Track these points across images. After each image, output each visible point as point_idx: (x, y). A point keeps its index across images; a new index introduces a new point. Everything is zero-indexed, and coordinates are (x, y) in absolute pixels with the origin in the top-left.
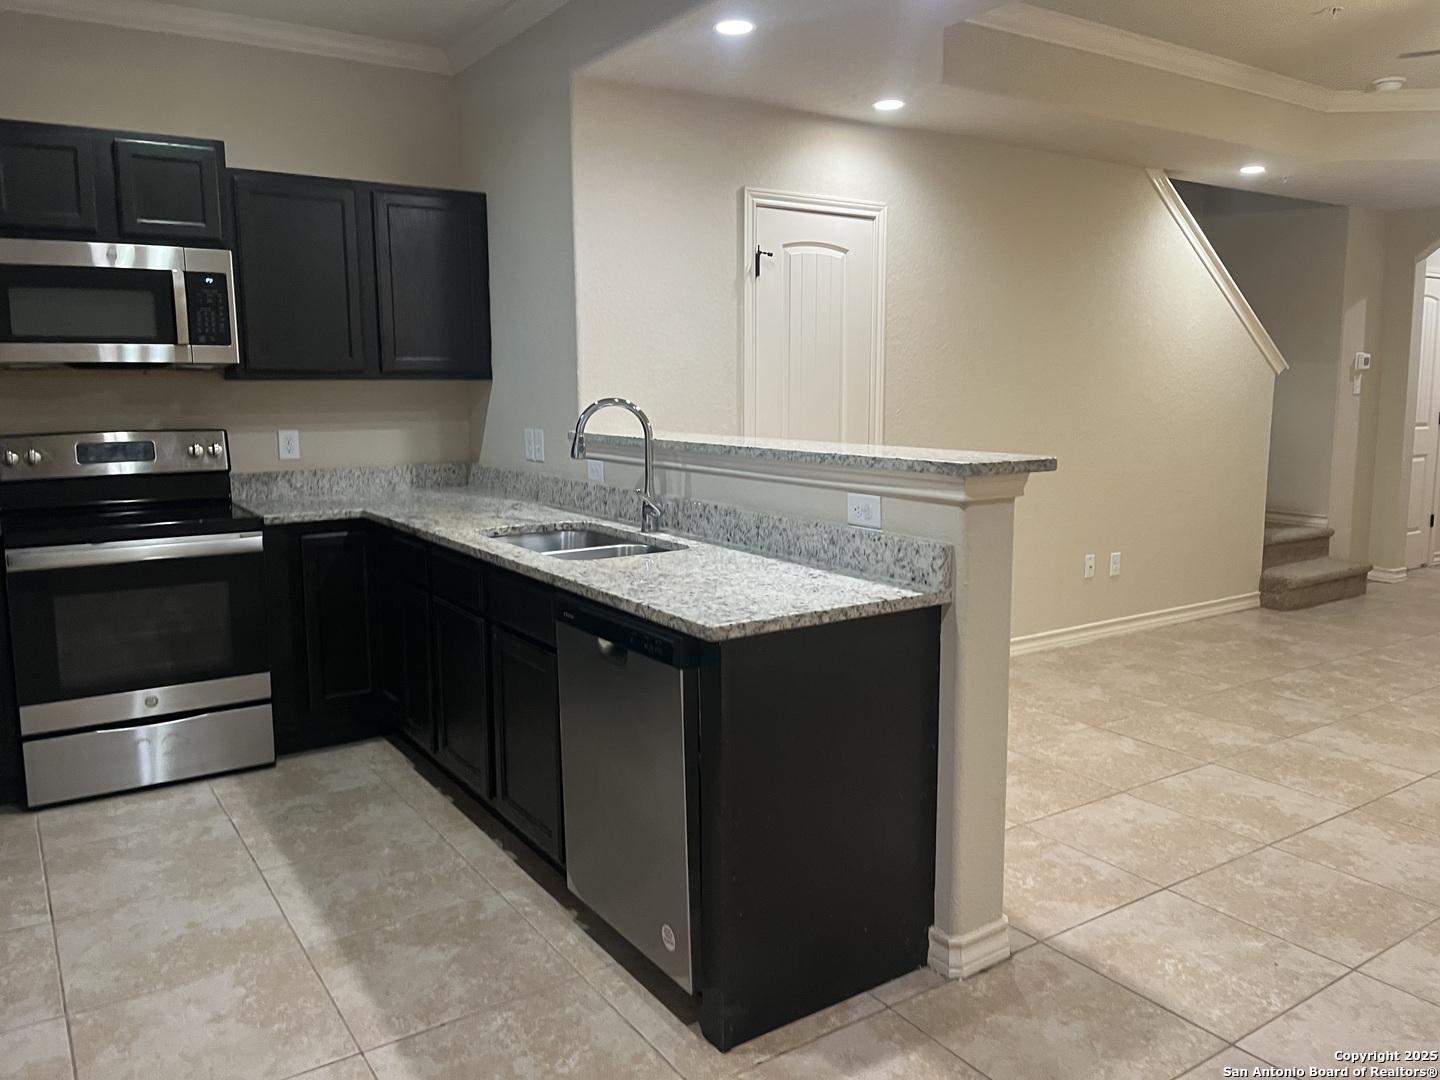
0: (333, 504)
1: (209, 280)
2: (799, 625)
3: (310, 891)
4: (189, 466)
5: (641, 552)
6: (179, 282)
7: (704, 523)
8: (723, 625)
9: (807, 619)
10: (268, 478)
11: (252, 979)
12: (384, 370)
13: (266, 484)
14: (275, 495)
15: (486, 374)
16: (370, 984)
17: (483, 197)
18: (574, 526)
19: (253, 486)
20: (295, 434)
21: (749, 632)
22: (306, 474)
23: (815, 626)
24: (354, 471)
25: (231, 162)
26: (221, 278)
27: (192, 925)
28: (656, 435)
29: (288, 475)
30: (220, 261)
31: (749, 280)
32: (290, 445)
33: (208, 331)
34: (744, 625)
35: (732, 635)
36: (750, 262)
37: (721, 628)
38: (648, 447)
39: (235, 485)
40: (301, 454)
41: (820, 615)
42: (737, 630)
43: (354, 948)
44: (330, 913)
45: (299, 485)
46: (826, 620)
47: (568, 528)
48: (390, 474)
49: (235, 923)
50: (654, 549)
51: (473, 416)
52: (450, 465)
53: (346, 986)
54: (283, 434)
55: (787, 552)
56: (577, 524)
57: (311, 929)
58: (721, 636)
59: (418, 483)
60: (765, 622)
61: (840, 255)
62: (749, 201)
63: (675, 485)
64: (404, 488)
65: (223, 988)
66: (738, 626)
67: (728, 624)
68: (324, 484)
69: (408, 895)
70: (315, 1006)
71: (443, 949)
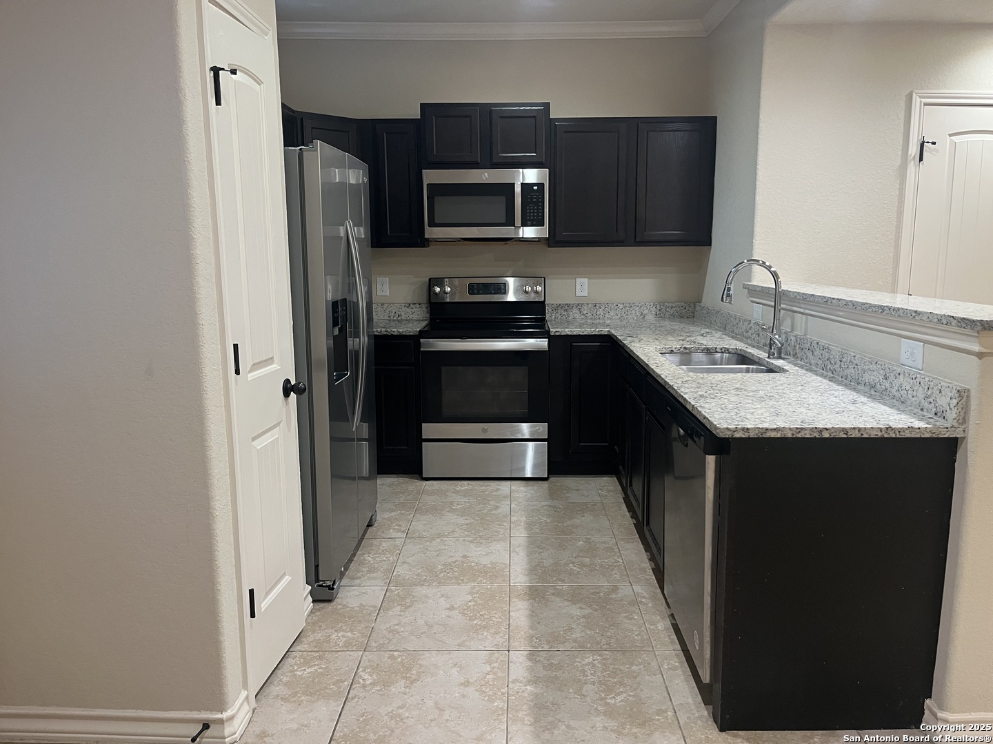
0: (597, 325)
1: (535, 188)
2: (799, 436)
3: (530, 554)
4: (522, 298)
6: (518, 189)
8: (729, 427)
9: (807, 432)
10: (568, 307)
11: (477, 593)
12: (637, 240)
13: (566, 310)
14: (570, 318)
15: (708, 242)
17: (716, 117)
18: (730, 350)
19: (559, 311)
20: (586, 280)
22: (590, 306)
23: (815, 438)
24: (619, 305)
25: (554, 114)
26: (541, 187)
27: (465, 556)
29: (579, 306)
30: (542, 176)
31: (912, 165)
32: (582, 287)
33: (533, 218)
34: (748, 429)
35: (737, 435)
36: (914, 150)
37: (727, 428)
38: (778, 295)
39: (548, 310)
40: (589, 293)
42: (742, 432)
44: (533, 570)
45: (585, 312)
46: (826, 435)
47: (727, 351)
48: (642, 308)
49: (485, 561)
52: (683, 304)
53: (520, 613)
54: (578, 280)
56: (732, 349)
57: (519, 576)
60: (767, 429)
62: (917, 101)
65: (461, 594)
66: (743, 429)
67: (735, 426)
68: (601, 312)
69: (579, 572)
70: (500, 617)
71: (581, 608)
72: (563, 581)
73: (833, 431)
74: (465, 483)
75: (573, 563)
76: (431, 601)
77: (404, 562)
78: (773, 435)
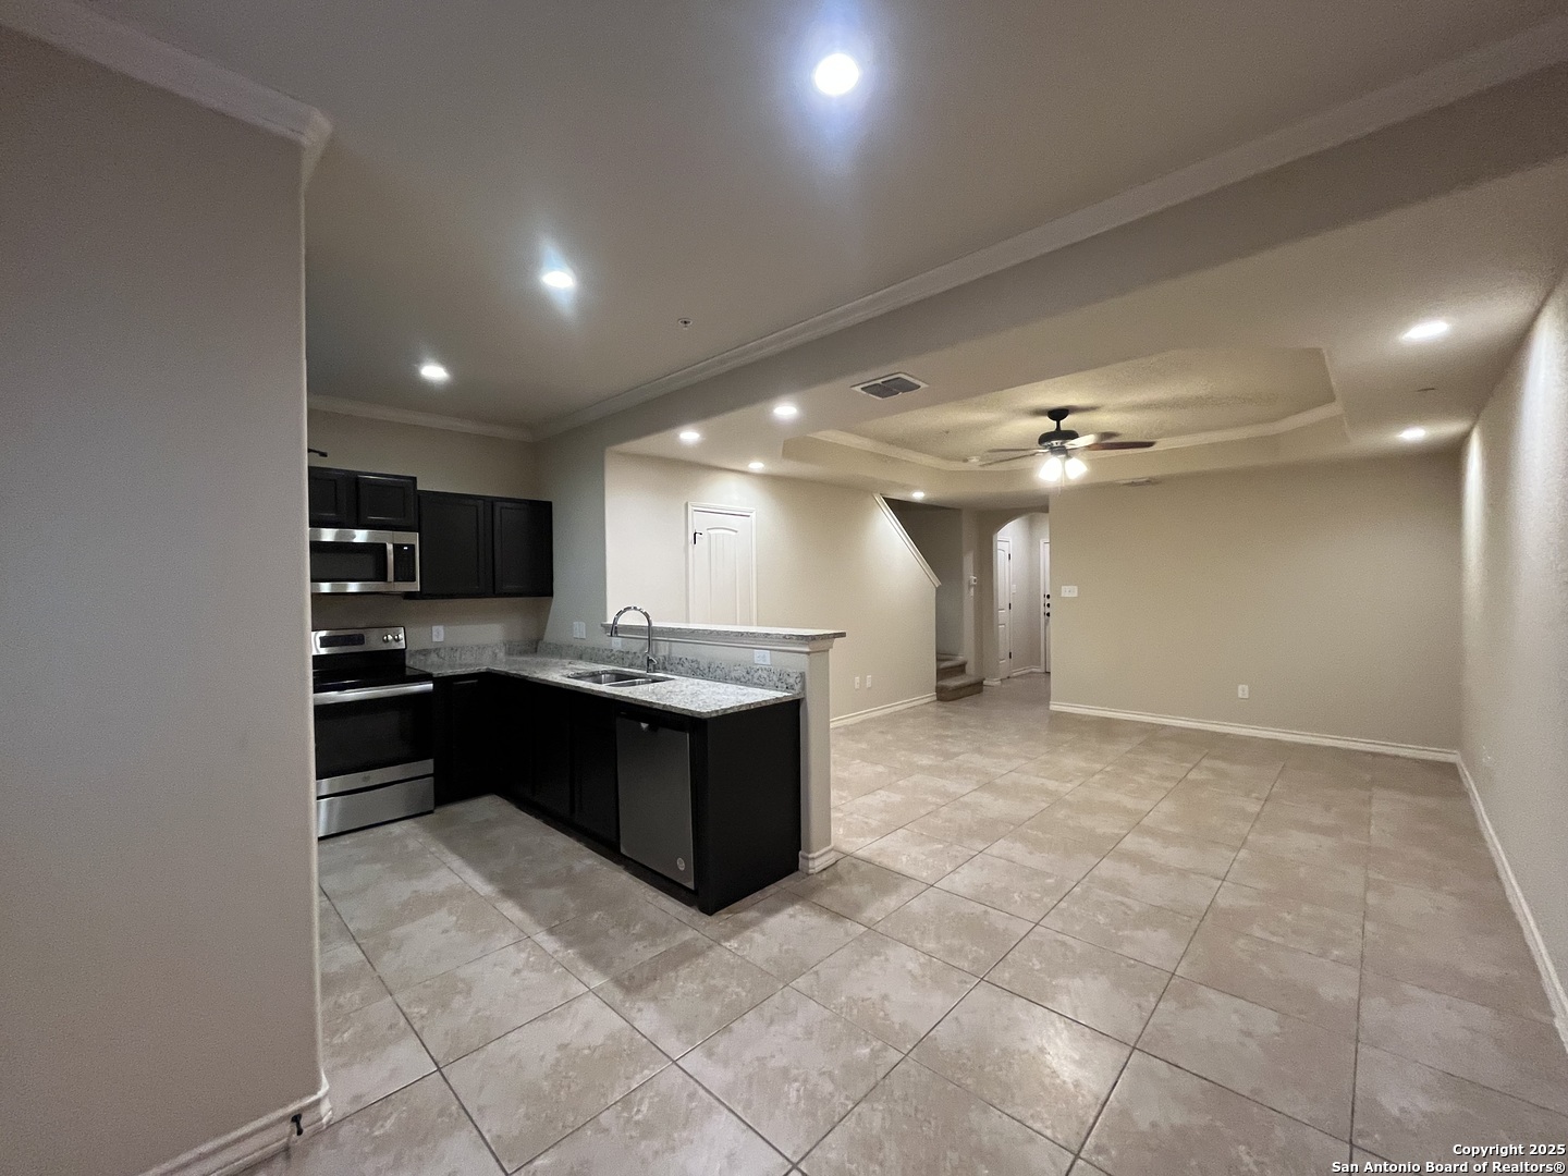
0: (461, 666)
3: (476, 869)
4: (384, 647)
5: (648, 682)
6: (390, 547)
7: (680, 667)
10: (425, 652)
11: (458, 912)
12: (496, 593)
13: (425, 656)
14: (429, 662)
15: (550, 594)
16: (524, 907)
17: (550, 503)
19: (417, 657)
20: (441, 628)
21: (720, 714)
22: (447, 649)
25: (420, 487)
26: (412, 547)
27: (415, 892)
28: (654, 624)
29: (437, 651)
30: (414, 538)
31: (691, 545)
32: (439, 633)
33: (405, 574)
36: (691, 537)
38: (650, 630)
39: (407, 655)
40: (444, 638)
41: (750, 705)
43: (509, 893)
47: (605, 672)
48: (494, 648)
50: (654, 681)
51: (541, 618)
52: (527, 643)
54: (434, 628)
55: (725, 679)
56: (610, 671)
58: (708, 716)
59: (509, 653)
61: (734, 533)
62: (690, 507)
63: (663, 649)
64: (501, 655)
68: (458, 654)
69: (531, 867)
70: (497, 920)
71: (558, 889)
72: (524, 877)
75: (520, 863)
76: (418, 934)
77: (353, 917)
78: (729, 712)
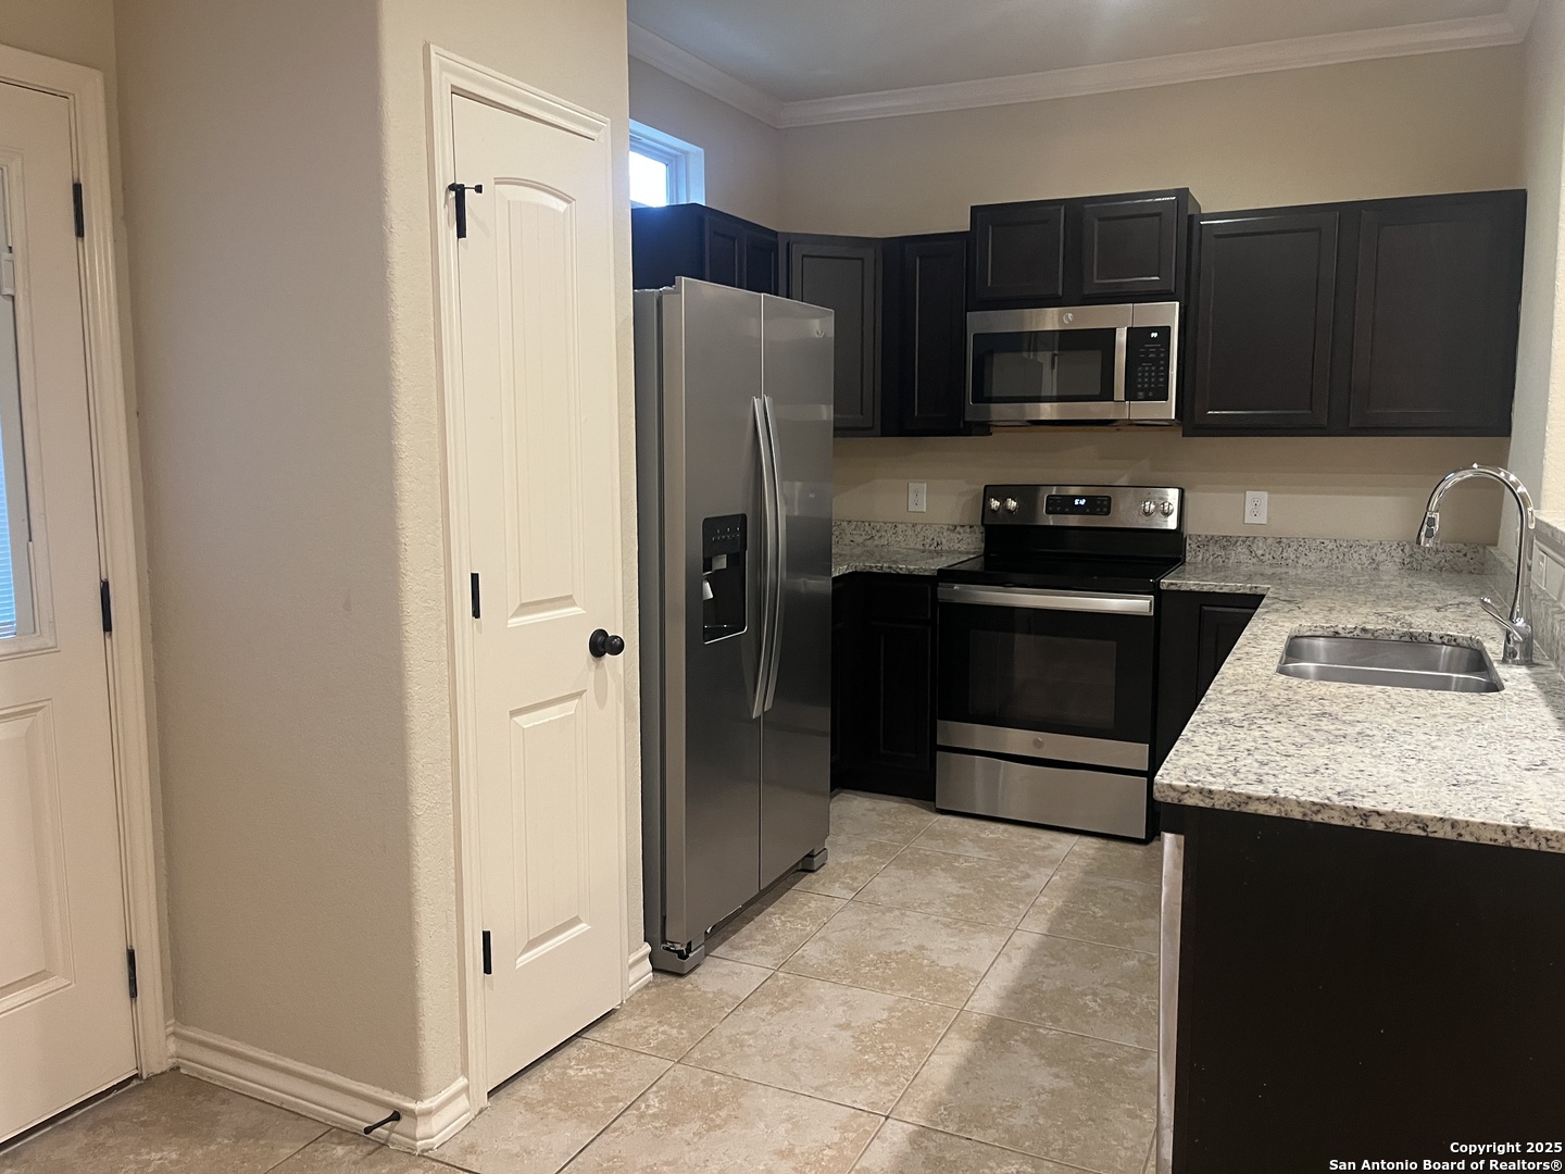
1: (1154, 335)
2: (1318, 818)
4: (1142, 523)
6: (1122, 337)
8: (1175, 783)
9: (1336, 814)
10: (1227, 542)
11: (900, 1011)
12: (1351, 425)
13: (1224, 548)
14: (1232, 561)
15: (1507, 431)
17: (1524, 194)
19: (1211, 548)
20: (1264, 496)
23: (1353, 828)
24: (1327, 542)
25: (1202, 208)
26: (1165, 331)
27: (921, 948)
29: (1249, 541)
32: (1257, 508)
33: (1146, 385)
34: (1210, 792)
35: (1189, 801)
37: (1170, 786)
40: (1269, 519)
42: (1198, 795)
45: (1260, 552)
46: (1378, 825)
48: (1374, 550)
53: (949, 1058)
54: (1250, 495)
57: (986, 1001)
59: (1410, 565)
60: (1249, 797)
65: (874, 1006)
66: (1201, 791)
67: (1185, 784)
68: (1290, 553)
69: (1096, 1012)
70: (910, 1059)
71: (1057, 1076)
72: (1056, 1021)
73: (1392, 818)
74: (1002, 827)
75: (1095, 994)
76: (823, 1007)
77: (823, 938)
